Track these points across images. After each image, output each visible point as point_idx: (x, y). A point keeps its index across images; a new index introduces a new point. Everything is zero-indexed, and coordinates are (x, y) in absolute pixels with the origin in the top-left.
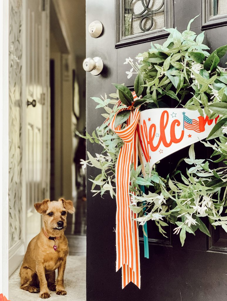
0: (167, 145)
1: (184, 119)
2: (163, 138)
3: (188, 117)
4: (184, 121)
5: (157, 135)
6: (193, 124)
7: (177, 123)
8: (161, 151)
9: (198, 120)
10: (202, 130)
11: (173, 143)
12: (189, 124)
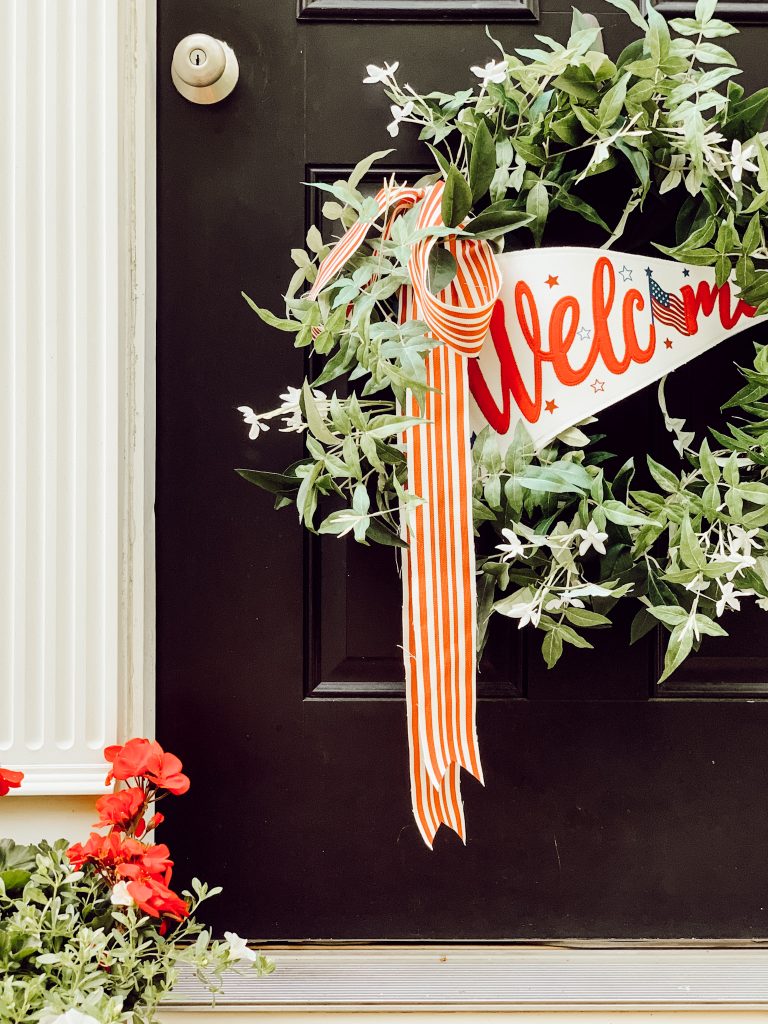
0: (618, 368)
1: (651, 291)
2: (602, 344)
3: (658, 286)
4: (651, 295)
5: (584, 334)
6: (671, 308)
7: (636, 301)
8: (598, 386)
9: (680, 297)
10: (691, 329)
11: (632, 361)
12: (662, 305)
